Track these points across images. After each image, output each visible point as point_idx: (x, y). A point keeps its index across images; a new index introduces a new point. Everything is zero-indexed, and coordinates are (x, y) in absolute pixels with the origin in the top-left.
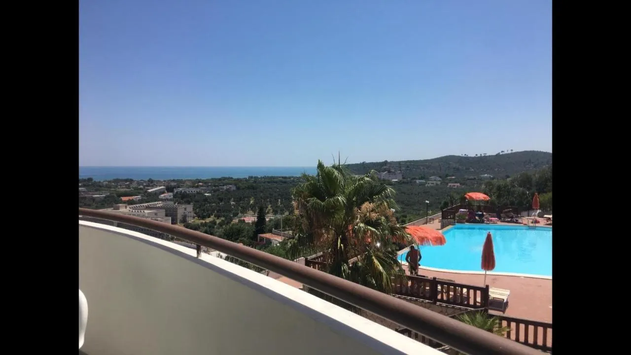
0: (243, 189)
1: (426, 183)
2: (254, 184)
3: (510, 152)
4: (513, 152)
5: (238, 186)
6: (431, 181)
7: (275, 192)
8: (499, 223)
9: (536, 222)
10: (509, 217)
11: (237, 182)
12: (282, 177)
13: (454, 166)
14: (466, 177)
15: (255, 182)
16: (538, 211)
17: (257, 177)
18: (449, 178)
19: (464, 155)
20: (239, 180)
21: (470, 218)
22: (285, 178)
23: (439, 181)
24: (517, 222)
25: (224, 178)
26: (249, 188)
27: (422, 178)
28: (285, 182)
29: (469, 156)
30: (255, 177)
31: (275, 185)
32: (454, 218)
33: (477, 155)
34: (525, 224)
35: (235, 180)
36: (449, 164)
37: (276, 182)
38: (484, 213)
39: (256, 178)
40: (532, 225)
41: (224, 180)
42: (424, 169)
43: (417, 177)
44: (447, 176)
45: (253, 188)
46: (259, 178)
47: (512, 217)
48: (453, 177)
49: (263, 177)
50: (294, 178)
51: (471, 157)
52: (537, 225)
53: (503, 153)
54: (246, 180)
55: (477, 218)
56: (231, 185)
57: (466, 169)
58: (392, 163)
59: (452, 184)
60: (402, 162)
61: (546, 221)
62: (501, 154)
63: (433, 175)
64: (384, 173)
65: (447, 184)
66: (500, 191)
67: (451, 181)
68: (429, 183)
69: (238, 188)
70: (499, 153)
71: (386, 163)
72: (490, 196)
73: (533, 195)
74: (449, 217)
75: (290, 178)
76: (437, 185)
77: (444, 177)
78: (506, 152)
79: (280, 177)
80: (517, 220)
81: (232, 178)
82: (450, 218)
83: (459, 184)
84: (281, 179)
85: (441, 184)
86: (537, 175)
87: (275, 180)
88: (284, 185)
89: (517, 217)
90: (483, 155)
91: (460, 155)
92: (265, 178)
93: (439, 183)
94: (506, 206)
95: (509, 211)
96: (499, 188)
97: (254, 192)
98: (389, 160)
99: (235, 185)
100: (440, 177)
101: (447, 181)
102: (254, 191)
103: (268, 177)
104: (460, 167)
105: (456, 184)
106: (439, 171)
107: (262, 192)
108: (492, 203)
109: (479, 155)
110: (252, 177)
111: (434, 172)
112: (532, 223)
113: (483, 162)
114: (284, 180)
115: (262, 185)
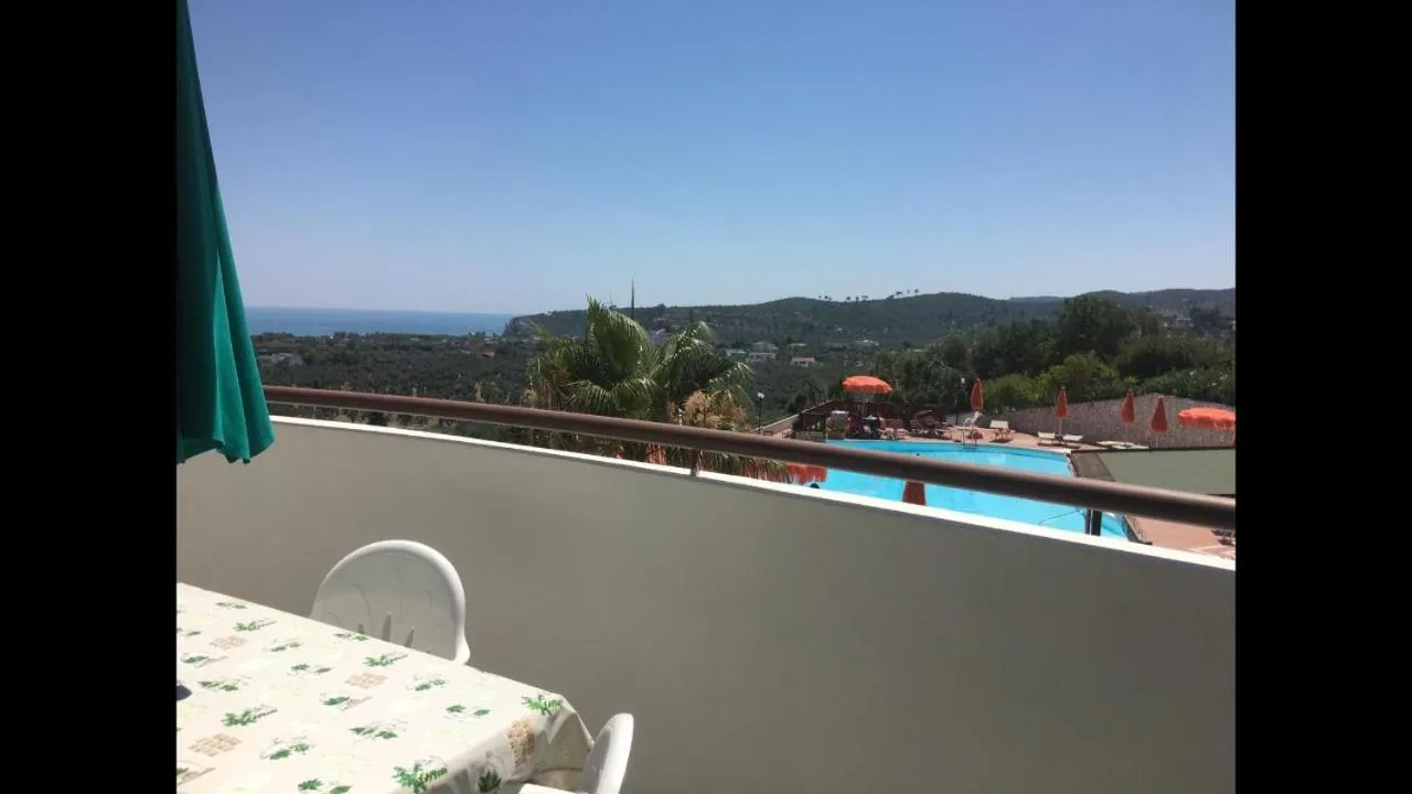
0: (322, 363)
1: (747, 356)
2: (349, 352)
3: (912, 294)
4: (919, 294)
5: (307, 354)
6: (758, 351)
7: (404, 371)
8: (908, 439)
9: (978, 436)
10: (926, 426)
11: (305, 346)
12: (421, 337)
13: (804, 320)
14: (828, 344)
15: (351, 346)
16: (977, 415)
17: (356, 335)
18: (793, 345)
19: (823, 298)
20: (310, 342)
21: (853, 429)
22: (428, 338)
23: (774, 351)
24: (940, 437)
25: (270, 334)
26: (336, 360)
27: (736, 346)
28: (428, 349)
29: (834, 299)
30: (351, 335)
31: (404, 354)
32: (823, 429)
33: (849, 298)
34: (957, 441)
35: (299, 340)
36: (795, 316)
37: (404, 348)
38: (881, 419)
39: (354, 336)
40: (968, 441)
41: (271, 340)
42: (741, 325)
43: (727, 343)
44: (789, 341)
45: (348, 362)
46: (363, 338)
47: (933, 427)
48: (801, 345)
49: (373, 336)
50: (451, 338)
51: (837, 303)
52: (979, 442)
53: (900, 296)
54: (330, 343)
55: (866, 428)
56: (289, 352)
57: (828, 328)
58: (675, 311)
59: (800, 360)
60: (696, 308)
61: (994, 435)
62: (896, 297)
63: (761, 340)
64: (658, 333)
65: (790, 358)
66: (912, 374)
67: (797, 351)
68: (752, 357)
69: (309, 361)
70: (892, 296)
71: (661, 309)
72: (892, 385)
73: (970, 383)
74: (813, 427)
75: (439, 338)
76: (769, 359)
77: (783, 344)
78: (905, 295)
79: (414, 336)
80: (941, 433)
81: (291, 336)
82: (816, 430)
83: (812, 360)
84: (417, 339)
85: (777, 357)
86: (975, 343)
87: (402, 343)
88: (426, 354)
89: (942, 426)
90: (861, 299)
91: (817, 298)
92: (377, 336)
93: (773, 356)
94: (921, 403)
95: (926, 415)
96: (908, 368)
97: (349, 371)
98: (668, 305)
99: (301, 352)
100: (777, 344)
101: (791, 353)
102: (352, 368)
103: (383, 334)
104: (816, 323)
105: (807, 360)
106: (772, 331)
107: (369, 371)
108: (896, 398)
109: (853, 299)
110: (343, 335)
111: (762, 333)
112: (969, 437)
113: (860, 314)
114: (423, 343)
115: (371, 355)
